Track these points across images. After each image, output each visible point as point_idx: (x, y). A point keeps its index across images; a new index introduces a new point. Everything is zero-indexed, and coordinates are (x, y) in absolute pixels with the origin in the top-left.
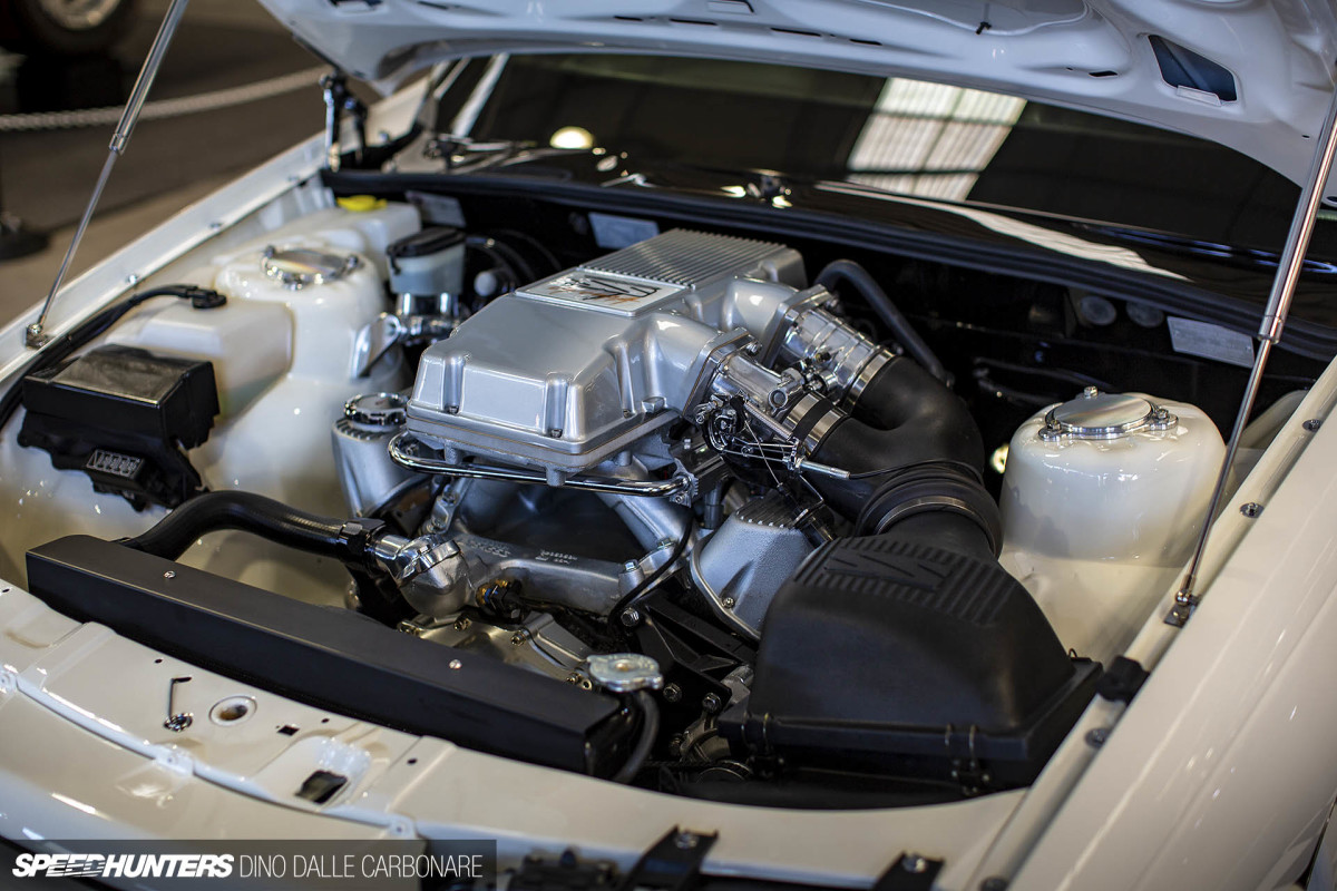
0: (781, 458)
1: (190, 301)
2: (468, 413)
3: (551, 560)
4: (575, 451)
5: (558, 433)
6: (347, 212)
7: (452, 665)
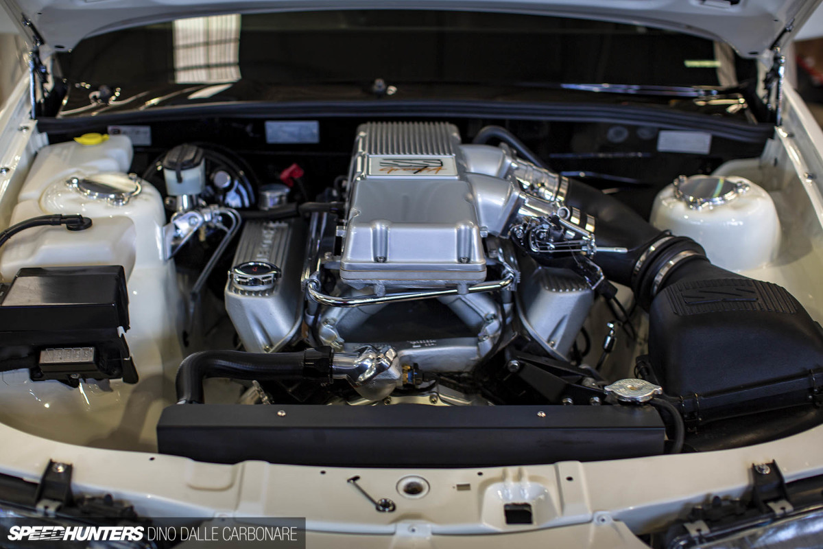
0: (581, 248)
1: (64, 225)
2: (394, 259)
3: (423, 346)
4: (480, 269)
5: (466, 260)
6: (82, 146)
7: (539, 414)
